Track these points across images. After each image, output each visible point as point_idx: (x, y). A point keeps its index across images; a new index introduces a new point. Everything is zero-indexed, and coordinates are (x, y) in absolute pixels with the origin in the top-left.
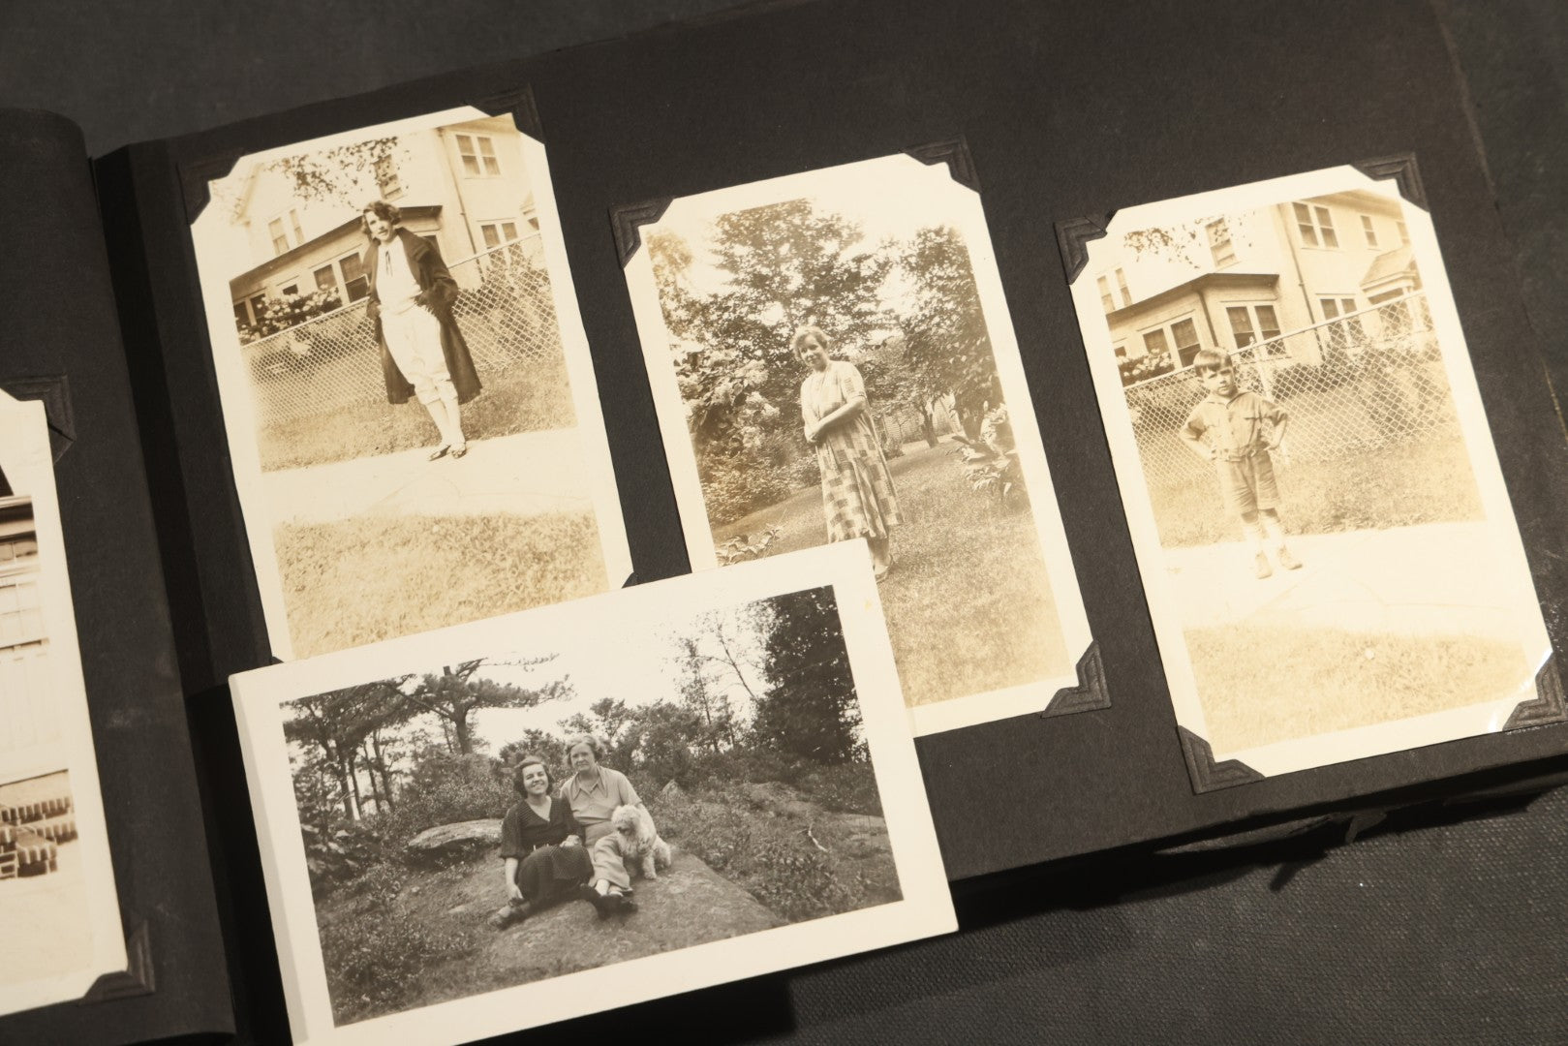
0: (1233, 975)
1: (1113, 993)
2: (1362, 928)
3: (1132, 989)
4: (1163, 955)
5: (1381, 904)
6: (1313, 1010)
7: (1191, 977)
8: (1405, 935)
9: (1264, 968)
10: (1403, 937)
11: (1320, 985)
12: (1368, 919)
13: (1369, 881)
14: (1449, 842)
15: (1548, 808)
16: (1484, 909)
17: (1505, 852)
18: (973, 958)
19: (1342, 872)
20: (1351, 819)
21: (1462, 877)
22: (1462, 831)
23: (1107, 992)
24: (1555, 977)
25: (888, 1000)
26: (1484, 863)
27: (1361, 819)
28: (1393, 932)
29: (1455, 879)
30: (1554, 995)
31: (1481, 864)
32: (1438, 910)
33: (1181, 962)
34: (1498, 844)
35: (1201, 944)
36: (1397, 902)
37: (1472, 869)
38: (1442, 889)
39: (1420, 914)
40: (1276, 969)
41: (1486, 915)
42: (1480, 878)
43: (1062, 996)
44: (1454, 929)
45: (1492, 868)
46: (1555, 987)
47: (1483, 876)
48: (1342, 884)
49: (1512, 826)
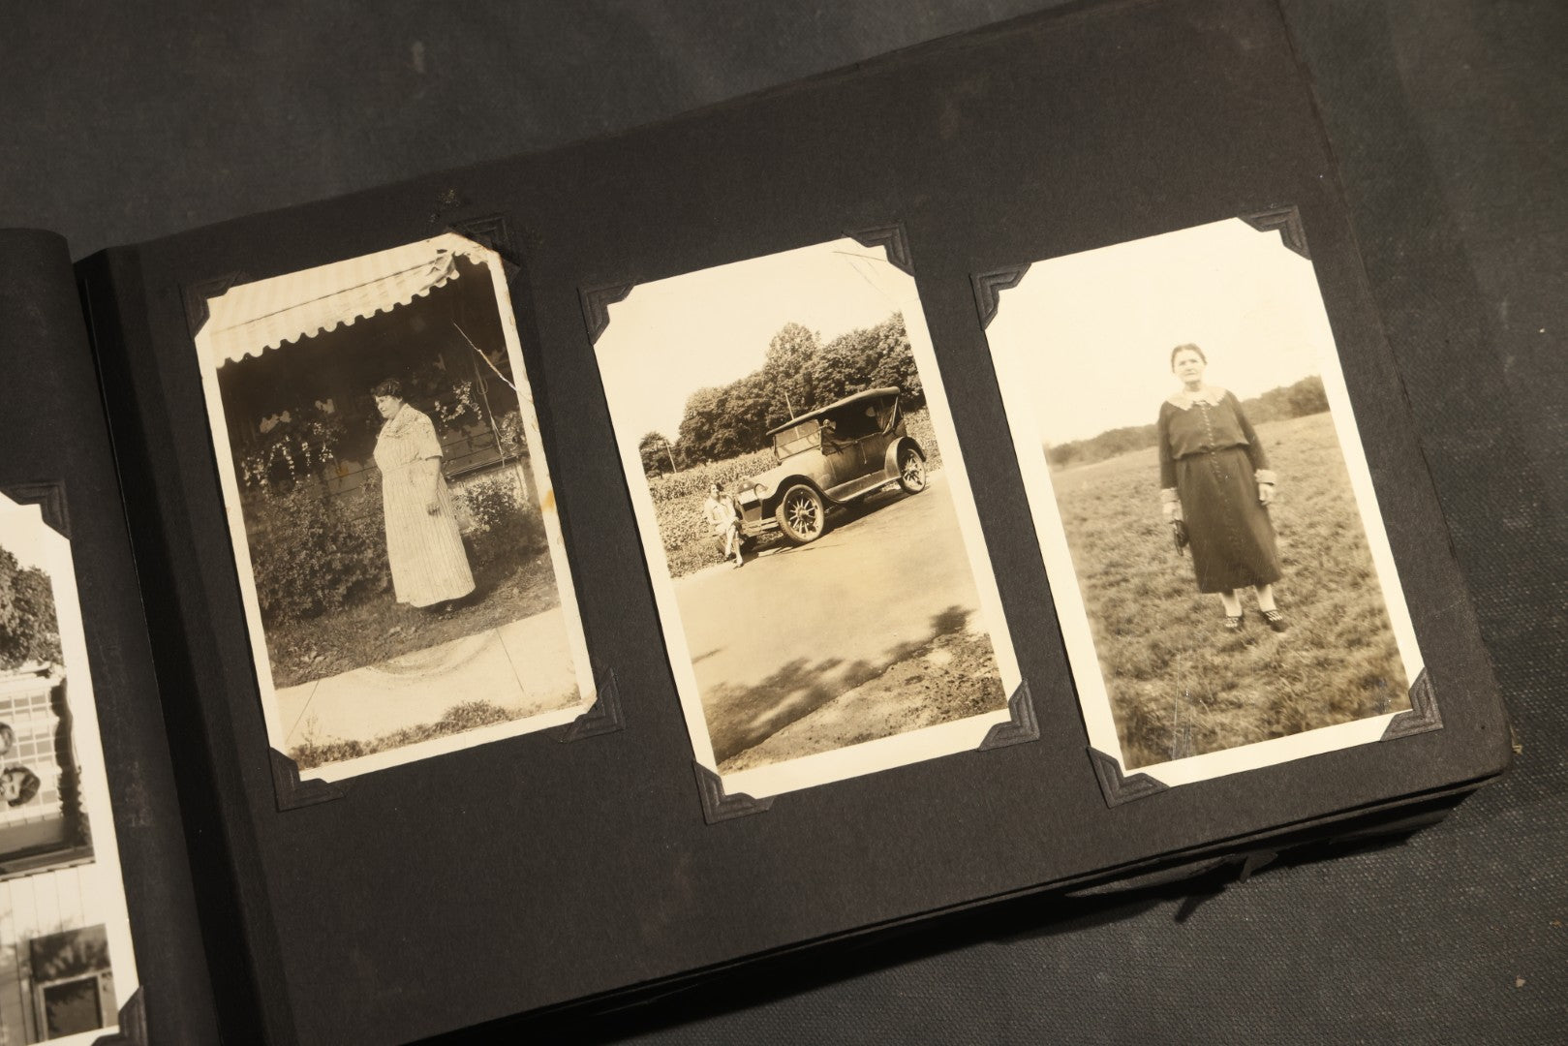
0: (1131, 1005)
1: (1023, 1023)
2: (1248, 959)
3: (1040, 1019)
4: (1068, 988)
5: (1266, 937)
6: (1204, 1035)
7: (1094, 1007)
8: (1287, 965)
9: (1160, 998)
10: (1285, 967)
11: (1210, 1012)
12: (1254, 950)
13: (1254, 916)
14: (1326, 878)
15: (1416, 845)
16: (1358, 939)
17: (1377, 887)
18: (893, 994)
19: (1229, 907)
20: (1245, 860)
21: (1339, 910)
22: (1338, 868)
23: (1017, 1023)
24: (1423, 1002)
25: (816, 1034)
26: (1358, 896)
27: (1254, 858)
28: (1276, 963)
29: (1331, 912)
30: (1423, 1018)
31: (1355, 898)
32: (1317, 942)
33: (1083, 993)
34: (1370, 879)
35: (1102, 976)
36: (1280, 934)
37: (1347, 903)
38: (1320, 922)
39: (1301, 946)
40: (1171, 999)
41: (1360, 945)
42: (1354, 911)
43: (976, 1028)
44: (1331, 959)
45: (1365, 901)
46: (1423, 1010)
47: (1357, 909)
48: (1229, 918)
49: (1383, 862)
